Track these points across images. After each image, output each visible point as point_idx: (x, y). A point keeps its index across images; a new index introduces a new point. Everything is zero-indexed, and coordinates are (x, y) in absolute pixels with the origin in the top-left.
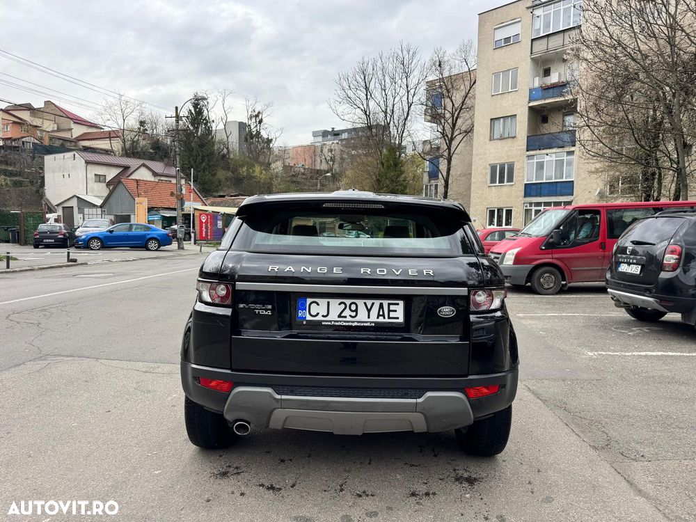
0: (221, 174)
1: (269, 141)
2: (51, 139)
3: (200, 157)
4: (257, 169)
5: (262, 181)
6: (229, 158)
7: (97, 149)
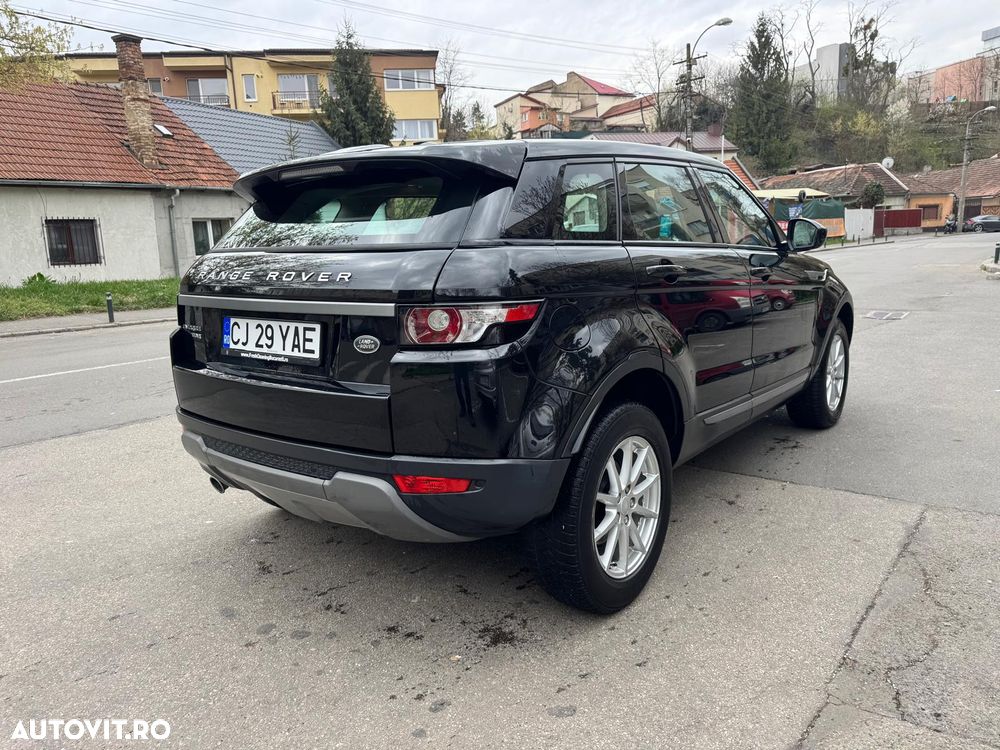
0: (798, 136)
1: (891, 68)
2: (572, 122)
3: (764, 115)
4: (861, 119)
5: (869, 138)
6: (814, 108)
7: (624, 126)
